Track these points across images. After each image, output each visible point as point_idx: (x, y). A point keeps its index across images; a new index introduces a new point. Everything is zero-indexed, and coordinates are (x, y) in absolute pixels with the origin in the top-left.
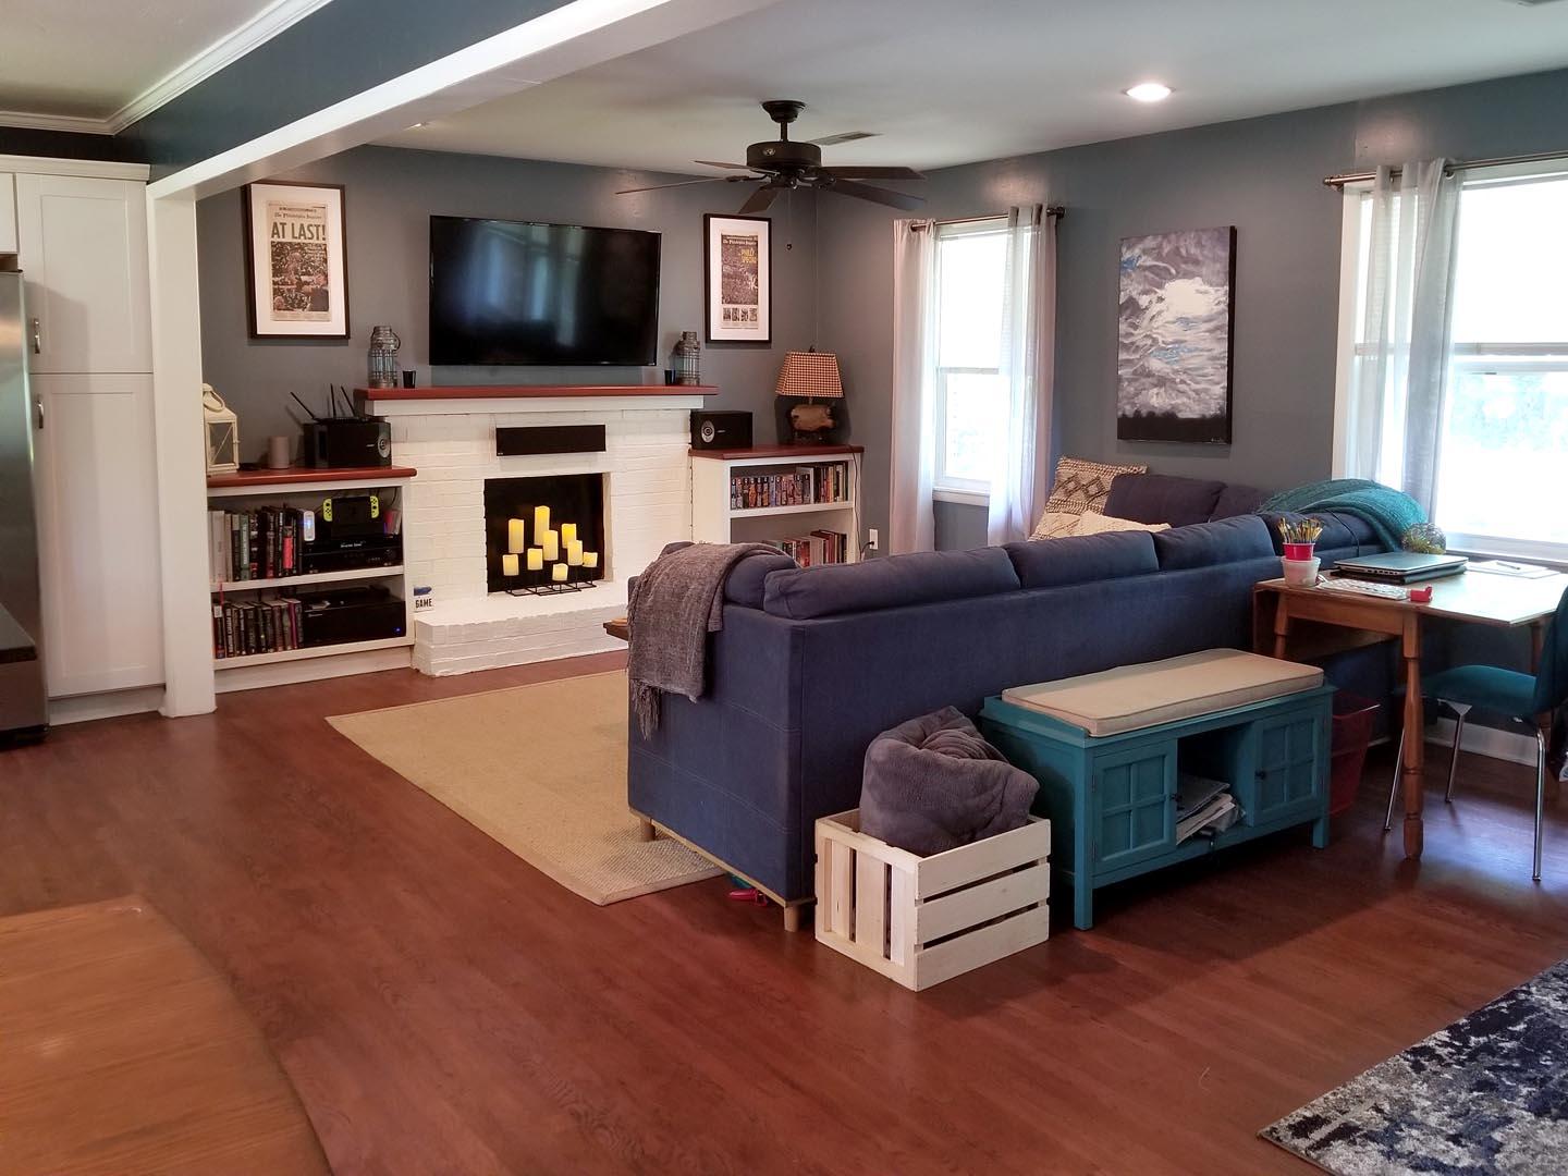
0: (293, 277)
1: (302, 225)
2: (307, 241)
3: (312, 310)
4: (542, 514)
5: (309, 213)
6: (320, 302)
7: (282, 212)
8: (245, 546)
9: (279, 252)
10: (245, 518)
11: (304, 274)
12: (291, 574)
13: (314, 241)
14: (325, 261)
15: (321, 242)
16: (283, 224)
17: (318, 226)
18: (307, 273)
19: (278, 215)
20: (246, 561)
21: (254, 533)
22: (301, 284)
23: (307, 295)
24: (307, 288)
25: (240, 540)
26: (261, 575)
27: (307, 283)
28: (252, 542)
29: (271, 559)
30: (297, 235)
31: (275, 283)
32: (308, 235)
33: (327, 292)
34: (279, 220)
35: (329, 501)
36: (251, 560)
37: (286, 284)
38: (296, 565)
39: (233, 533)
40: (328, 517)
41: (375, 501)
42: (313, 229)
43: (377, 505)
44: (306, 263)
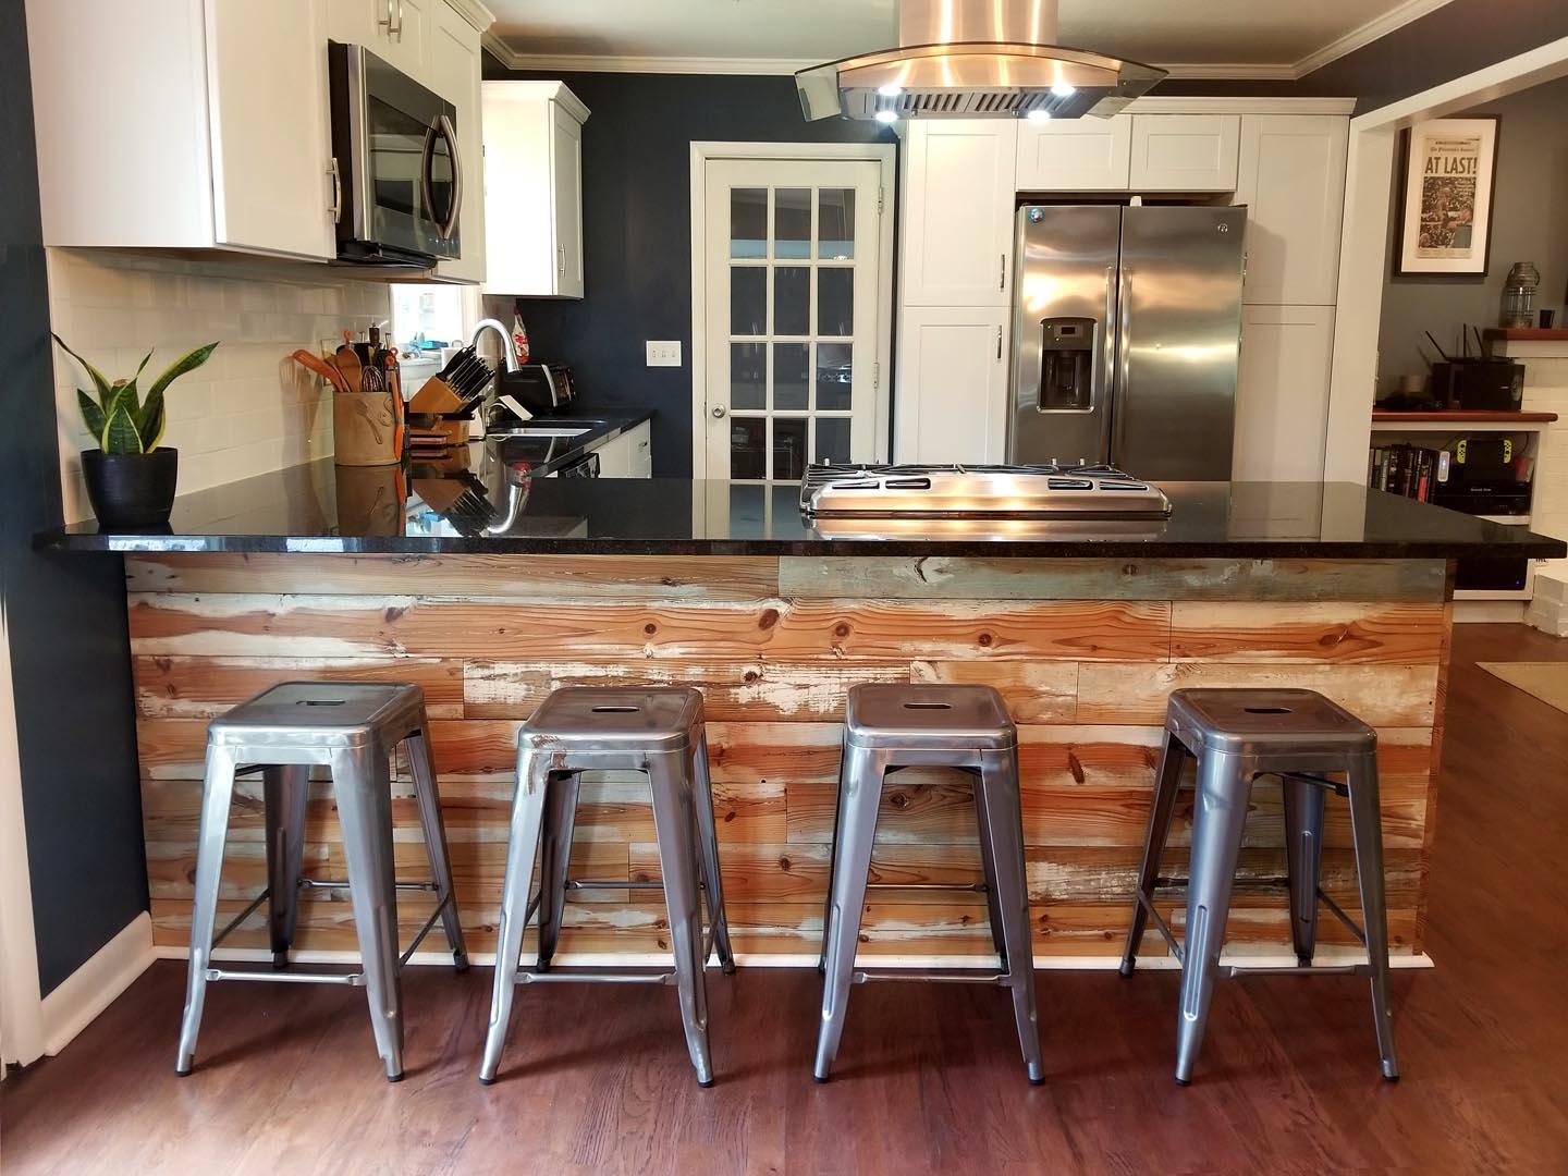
0: (1441, 213)
1: (1455, 160)
2: (1458, 175)
3: (1454, 246)
5: (1464, 147)
6: (1464, 238)
7: (1438, 147)
8: (1384, 479)
9: (1430, 186)
10: (1387, 454)
11: (1451, 210)
13: (1465, 175)
14: (1473, 195)
15: (1471, 175)
16: (1437, 159)
17: (1469, 159)
18: (1455, 209)
19: (1433, 149)
21: (1393, 469)
22: (1448, 220)
23: (1452, 231)
24: (1452, 224)
27: (1454, 219)
28: (1390, 477)
30: (1449, 170)
31: (1423, 220)
32: (1460, 169)
33: (1472, 228)
34: (1434, 155)
35: (1464, 442)
37: (1433, 220)
40: (1462, 459)
41: (1508, 445)
42: (1465, 162)
43: (1510, 449)
44: (1453, 198)
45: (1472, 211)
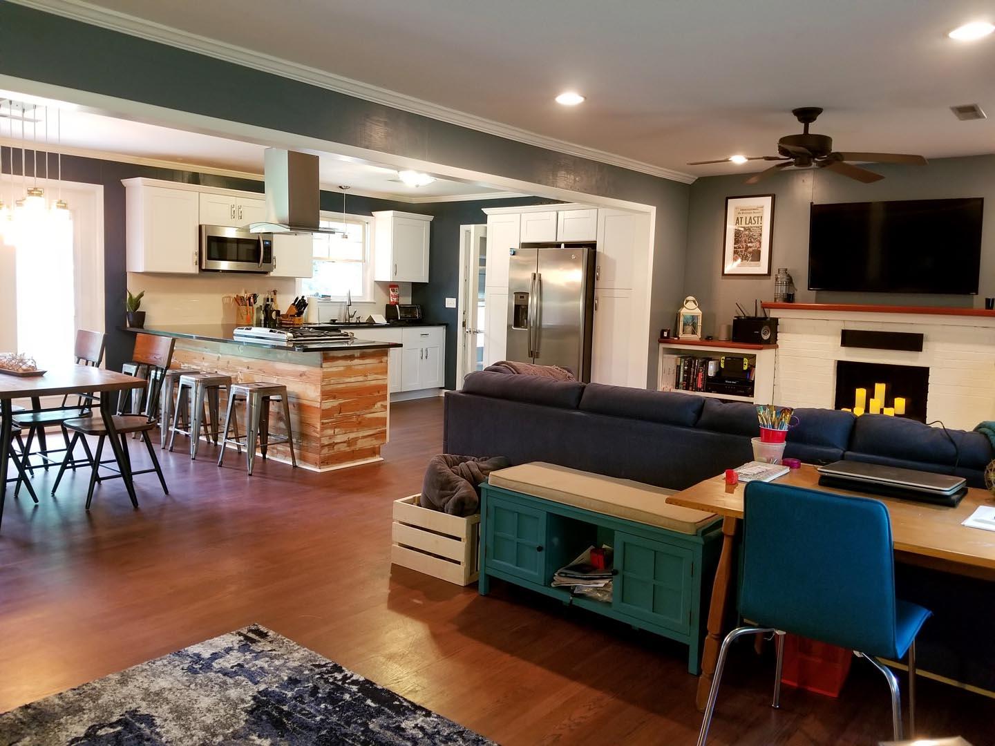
0: (744, 244)
1: (751, 218)
2: (753, 225)
3: (752, 261)
4: (880, 388)
5: (755, 211)
6: (756, 256)
7: (741, 212)
8: (682, 373)
9: (738, 234)
10: (683, 360)
11: (749, 243)
12: (700, 390)
13: (756, 225)
14: (761, 235)
15: (760, 225)
16: (741, 218)
17: (758, 217)
18: (751, 242)
19: (739, 213)
20: (681, 380)
21: (686, 368)
22: (747, 248)
23: (750, 253)
24: (750, 250)
25: (680, 368)
26: (687, 389)
27: (750, 247)
28: (685, 371)
29: (691, 381)
30: (747, 223)
31: (735, 248)
32: (753, 222)
33: (760, 251)
34: (740, 216)
35: (724, 358)
36: (684, 381)
37: (739, 248)
38: (703, 387)
39: (677, 366)
40: (722, 366)
41: (746, 361)
42: (756, 219)
43: (747, 363)
44: (750, 237)
45: (760, 243)
